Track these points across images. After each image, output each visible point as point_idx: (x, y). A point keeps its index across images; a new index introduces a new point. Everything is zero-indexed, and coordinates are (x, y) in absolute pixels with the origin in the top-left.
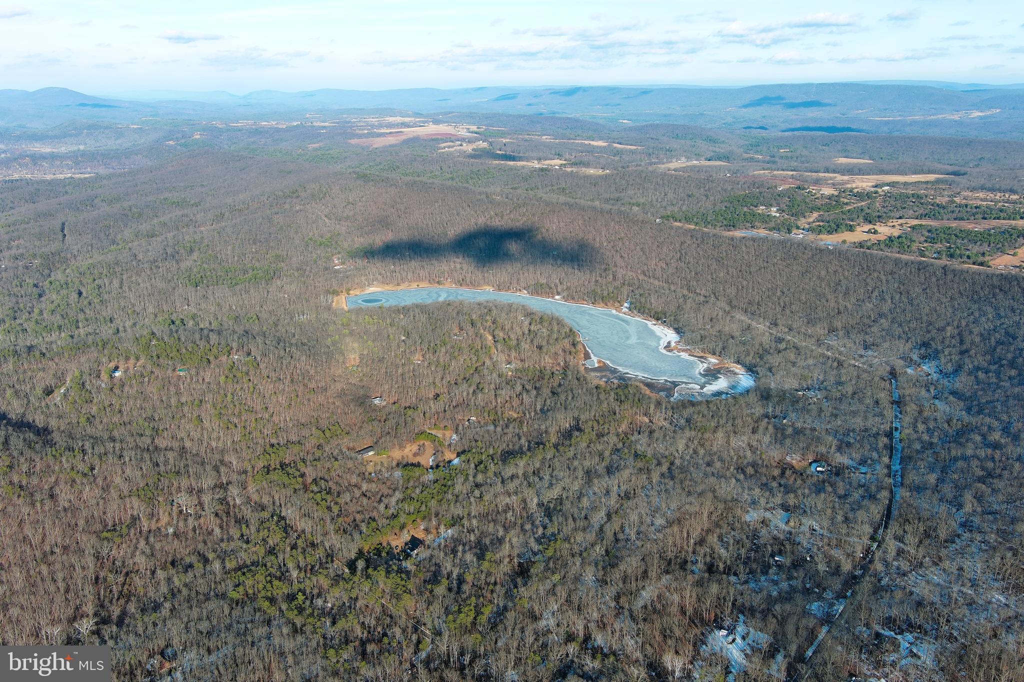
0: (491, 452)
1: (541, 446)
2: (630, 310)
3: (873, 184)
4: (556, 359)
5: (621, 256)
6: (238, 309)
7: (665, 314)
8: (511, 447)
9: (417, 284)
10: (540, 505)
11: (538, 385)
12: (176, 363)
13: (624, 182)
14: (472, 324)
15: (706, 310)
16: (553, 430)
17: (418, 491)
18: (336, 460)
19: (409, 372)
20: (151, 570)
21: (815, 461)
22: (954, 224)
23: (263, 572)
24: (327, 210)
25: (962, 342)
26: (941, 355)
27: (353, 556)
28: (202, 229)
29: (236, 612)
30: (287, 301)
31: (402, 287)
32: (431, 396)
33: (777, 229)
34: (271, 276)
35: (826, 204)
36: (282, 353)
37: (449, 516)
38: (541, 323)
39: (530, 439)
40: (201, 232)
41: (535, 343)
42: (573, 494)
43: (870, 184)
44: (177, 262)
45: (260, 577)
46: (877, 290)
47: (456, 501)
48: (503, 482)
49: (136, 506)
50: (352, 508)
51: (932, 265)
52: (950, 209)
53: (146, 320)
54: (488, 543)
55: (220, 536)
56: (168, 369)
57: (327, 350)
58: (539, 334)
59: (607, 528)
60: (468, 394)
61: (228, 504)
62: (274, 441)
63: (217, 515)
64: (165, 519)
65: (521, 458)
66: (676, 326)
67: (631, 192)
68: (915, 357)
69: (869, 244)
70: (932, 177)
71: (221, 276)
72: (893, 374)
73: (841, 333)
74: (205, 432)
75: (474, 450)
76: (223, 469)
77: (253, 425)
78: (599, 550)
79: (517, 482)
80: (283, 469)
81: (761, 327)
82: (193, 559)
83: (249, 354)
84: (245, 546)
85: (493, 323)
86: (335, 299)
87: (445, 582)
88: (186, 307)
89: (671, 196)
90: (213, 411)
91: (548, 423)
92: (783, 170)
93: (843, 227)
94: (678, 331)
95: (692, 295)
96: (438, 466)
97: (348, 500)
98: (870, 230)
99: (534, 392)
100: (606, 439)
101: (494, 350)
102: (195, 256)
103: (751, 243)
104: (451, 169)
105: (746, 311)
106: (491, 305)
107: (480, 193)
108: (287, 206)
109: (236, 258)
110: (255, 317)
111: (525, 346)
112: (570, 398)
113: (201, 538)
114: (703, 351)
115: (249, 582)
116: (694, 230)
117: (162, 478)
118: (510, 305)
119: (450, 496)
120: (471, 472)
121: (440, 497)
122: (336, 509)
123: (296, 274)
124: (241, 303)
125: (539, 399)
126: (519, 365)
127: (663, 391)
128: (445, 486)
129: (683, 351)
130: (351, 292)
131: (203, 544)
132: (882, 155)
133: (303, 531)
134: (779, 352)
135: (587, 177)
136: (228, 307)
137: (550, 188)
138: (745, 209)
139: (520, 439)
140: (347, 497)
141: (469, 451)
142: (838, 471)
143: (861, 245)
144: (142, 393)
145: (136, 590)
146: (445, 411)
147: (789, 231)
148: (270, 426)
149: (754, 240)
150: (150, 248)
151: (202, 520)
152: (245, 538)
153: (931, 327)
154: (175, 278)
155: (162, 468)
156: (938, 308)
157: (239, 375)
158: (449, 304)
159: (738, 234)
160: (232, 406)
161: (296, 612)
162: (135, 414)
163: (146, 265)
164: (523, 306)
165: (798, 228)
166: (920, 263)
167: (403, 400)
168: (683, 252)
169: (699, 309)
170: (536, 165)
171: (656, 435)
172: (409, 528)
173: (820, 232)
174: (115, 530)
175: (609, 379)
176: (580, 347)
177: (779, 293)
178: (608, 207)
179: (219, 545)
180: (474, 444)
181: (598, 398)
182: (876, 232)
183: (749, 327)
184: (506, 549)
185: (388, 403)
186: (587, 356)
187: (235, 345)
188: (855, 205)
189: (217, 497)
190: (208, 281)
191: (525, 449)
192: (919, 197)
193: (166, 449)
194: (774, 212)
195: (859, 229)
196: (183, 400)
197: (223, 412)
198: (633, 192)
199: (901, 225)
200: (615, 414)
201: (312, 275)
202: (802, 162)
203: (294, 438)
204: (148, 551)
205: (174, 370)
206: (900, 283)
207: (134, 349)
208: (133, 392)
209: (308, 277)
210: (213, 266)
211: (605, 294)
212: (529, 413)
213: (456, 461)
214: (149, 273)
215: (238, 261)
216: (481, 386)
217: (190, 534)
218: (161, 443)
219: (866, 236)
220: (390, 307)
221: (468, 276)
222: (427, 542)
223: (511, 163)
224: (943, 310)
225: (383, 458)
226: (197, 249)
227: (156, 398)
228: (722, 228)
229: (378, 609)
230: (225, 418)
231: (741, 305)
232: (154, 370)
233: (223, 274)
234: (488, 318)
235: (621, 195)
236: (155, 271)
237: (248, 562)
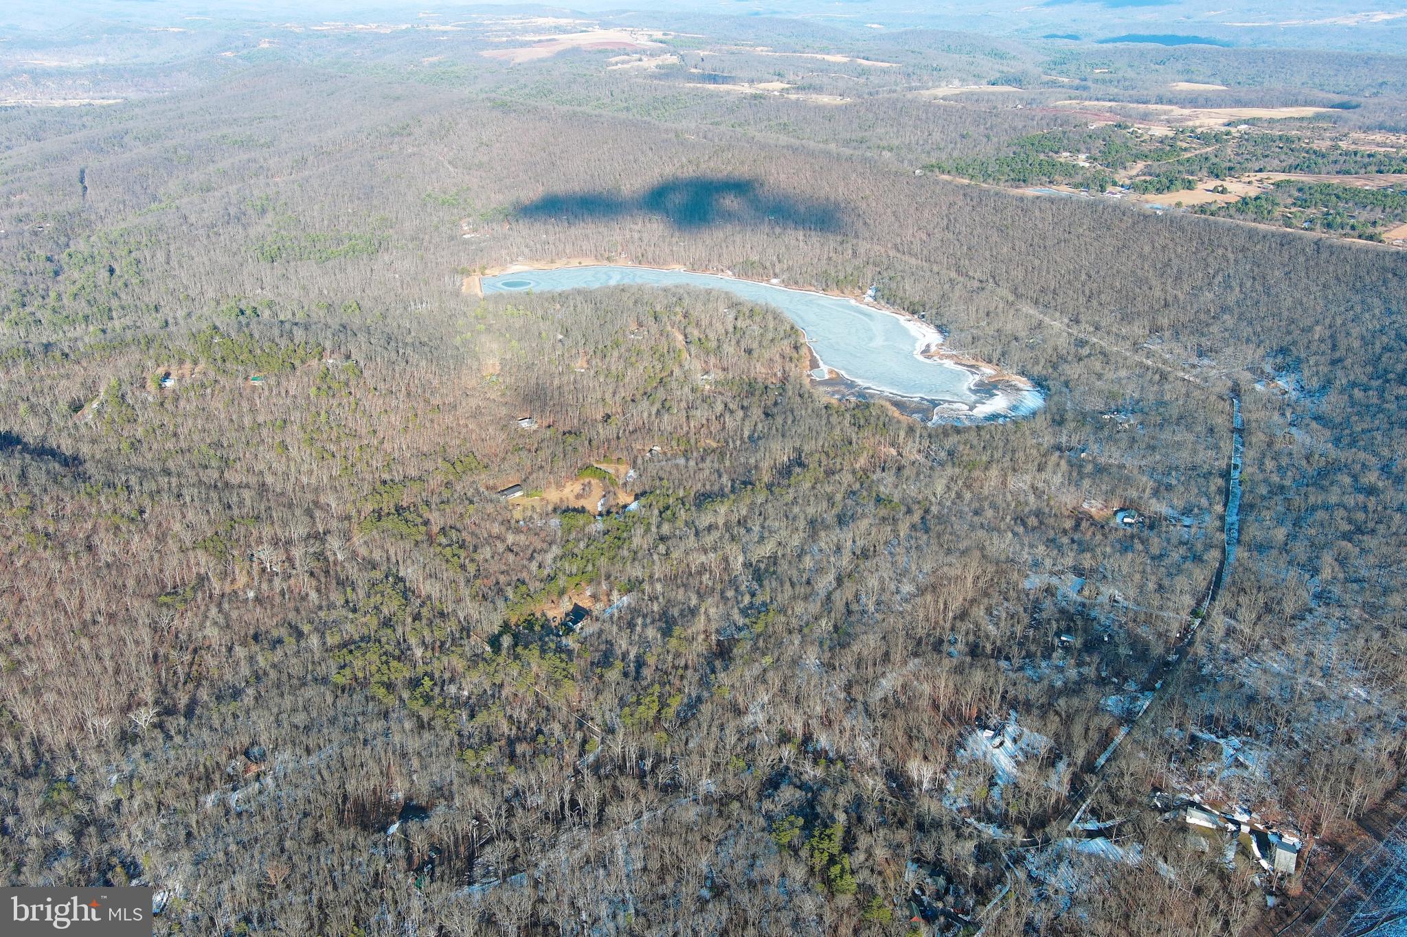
0: (681, 493)
1: (750, 487)
2: (875, 300)
3: (1226, 121)
4: (771, 368)
5: (865, 223)
6: (332, 294)
7: (924, 306)
8: (708, 487)
9: (578, 261)
10: (748, 564)
11: (745, 404)
12: (249, 369)
13: (871, 115)
14: (656, 318)
15: (982, 301)
16: (765, 465)
17: (582, 545)
18: (471, 502)
19: (568, 383)
20: (227, 646)
21: (1122, 510)
22: (1336, 180)
23: (376, 650)
24: (452, 153)
25: (1334, 348)
26: (1304, 366)
27: (496, 630)
28: (277, 180)
29: (343, 702)
30: (398, 284)
31: (558, 265)
32: (599, 417)
33: (1085, 185)
34: (377, 247)
35: (1156, 150)
36: (394, 356)
37: (624, 579)
38: (751, 317)
39: (735, 476)
40: (276, 184)
41: (743, 345)
42: (792, 551)
43: (1221, 121)
44: (245, 227)
45: (373, 657)
46: (1220, 273)
47: (634, 559)
48: (697, 534)
49: (203, 562)
50: (494, 567)
51: (1301, 239)
52: (1332, 158)
53: (205, 309)
54: (676, 615)
55: (317, 603)
56: (238, 376)
57: (455, 352)
58: (748, 333)
59: (837, 596)
60: (650, 415)
61: (326, 559)
62: (386, 476)
63: (312, 574)
64: (242, 580)
65: (722, 502)
66: (939, 323)
67: (880, 130)
68: (1268, 368)
69: (1214, 208)
70: (1309, 111)
71: (305, 248)
72: (1236, 391)
73: (1167, 334)
74: (292, 464)
75: (658, 492)
76: (318, 514)
77: (357, 454)
78: (825, 624)
79: (715, 535)
80: (399, 514)
81: (1057, 324)
82: (283, 632)
83: (348, 357)
84: (351, 616)
85: (685, 317)
86: (465, 281)
87: (619, 665)
88: (259, 291)
89: (937, 136)
90: (302, 435)
91: (760, 455)
92: (1098, 100)
93: (1178, 183)
94: (941, 329)
95: (961, 279)
96: (609, 513)
97: (488, 556)
98: (1216, 188)
99: (741, 413)
100: (837, 477)
101: (685, 355)
102: (269, 217)
103: (1048, 205)
104: (626, 95)
105: (1036, 303)
106: (682, 291)
107: (667, 131)
108: (395, 148)
109: (326, 222)
110: (355, 305)
111: (729, 349)
112: (789, 422)
113: (291, 605)
114: (975, 357)
115: (358, 663)
116: (968, 186)
117: (236, 525)
118: (709, 292)
119: (626, 553)
120: (654, 520)
121: (612, 553)
122: (472, 568)
123: (410, 246)
124: (334, 285)
125: (747, 423)
126: (720, 375)
128: (619, 538)
129: (948, 357)
130: (487, 271)
131: (294, 613)
132: (1240, 79)
133: (429, 597)
134: (1080, 359)
135: (819, 108)
136: (317, 291)
137: (766, 123)
138: (1042, 156)
139: (720, 476)
140: (486, 552)
141: (651, 493)
142: (1153, 524)
143: (1202, 209)
144: (204, 409)
145: (208, 672)
146: (618, 438)
147: (1103, 189)
148: (380, 457)
149: (1052, 201)
150: (206, 207)
151: (292, 581)
152: (351, 605)
153: (1292, 326)
154: (243, 249)
155: (236, 512)
156: (1305, 300)
157: (335, 385)
158: (623, 290)
159: (1030, 192)
160: (327, 428)
161: (421, 702)
162: (196, 437)
163: (201, 232)
164: (726, 293)
165: (1115, 184)
166: (1284, 235)
167: (561, 422)
168: (952, 218)
169: (971, 299)
170: (746, 89)
171: (906, 472)
172: (570, 594)
173: (1146, 190)
174: (176, 593)
175: (843, 396)
176: (804, 351)
177: (1084, 277)
178: (848, 151)
179: (316, 614)
180: (658, 483)
181: (828, 422)
182: (1224, 191)
183: (1040, 324)
184: (700, 623)
185: (541, 426)
186: (814, 364)
187: (328, 345)
188: (1197, 152)
189: (311, 550)
190: (288, 255)
191: (727, 490)
192: (1289, 140)
193: (240, 487)
194: (1082, 160)
195: (1200, 186)
196: (260, 419)
197: (316, 437)
198: (883, 131)
199: (1260, 181)
200: (851, 443)
201: (432, 246)
202: (1126, 89)
203: (413, 472)
204: (221, 621)
205: (246, 379)
206: (1254, 263)
207: (190, 349)
208: (191, 407)
209: (426, 249)
210: (294, 233)
211: (841, 277)
212: (734, 442)
213: (634, 506)
214: (205, 242)
215: (329, 226)
216: (667, 405)
217: (278, 600)
218: (233, 477)
219: (1210, 197)
220: (542, 293)
221: (651, 250)
222: (595, 613)
223: (711, 87)
224: (1312, 303)
225: (535, 500)
226: (270, 209)
227: (223, 416)
228: (1008, 184)
229: (531, 699)
230: (319, 444)
231: (1031, 293)
232: (218, 378)
233: (308, 244)
234: (678, 309)
235: (867, 134)
236: (214, 240)
237: (356, 637)
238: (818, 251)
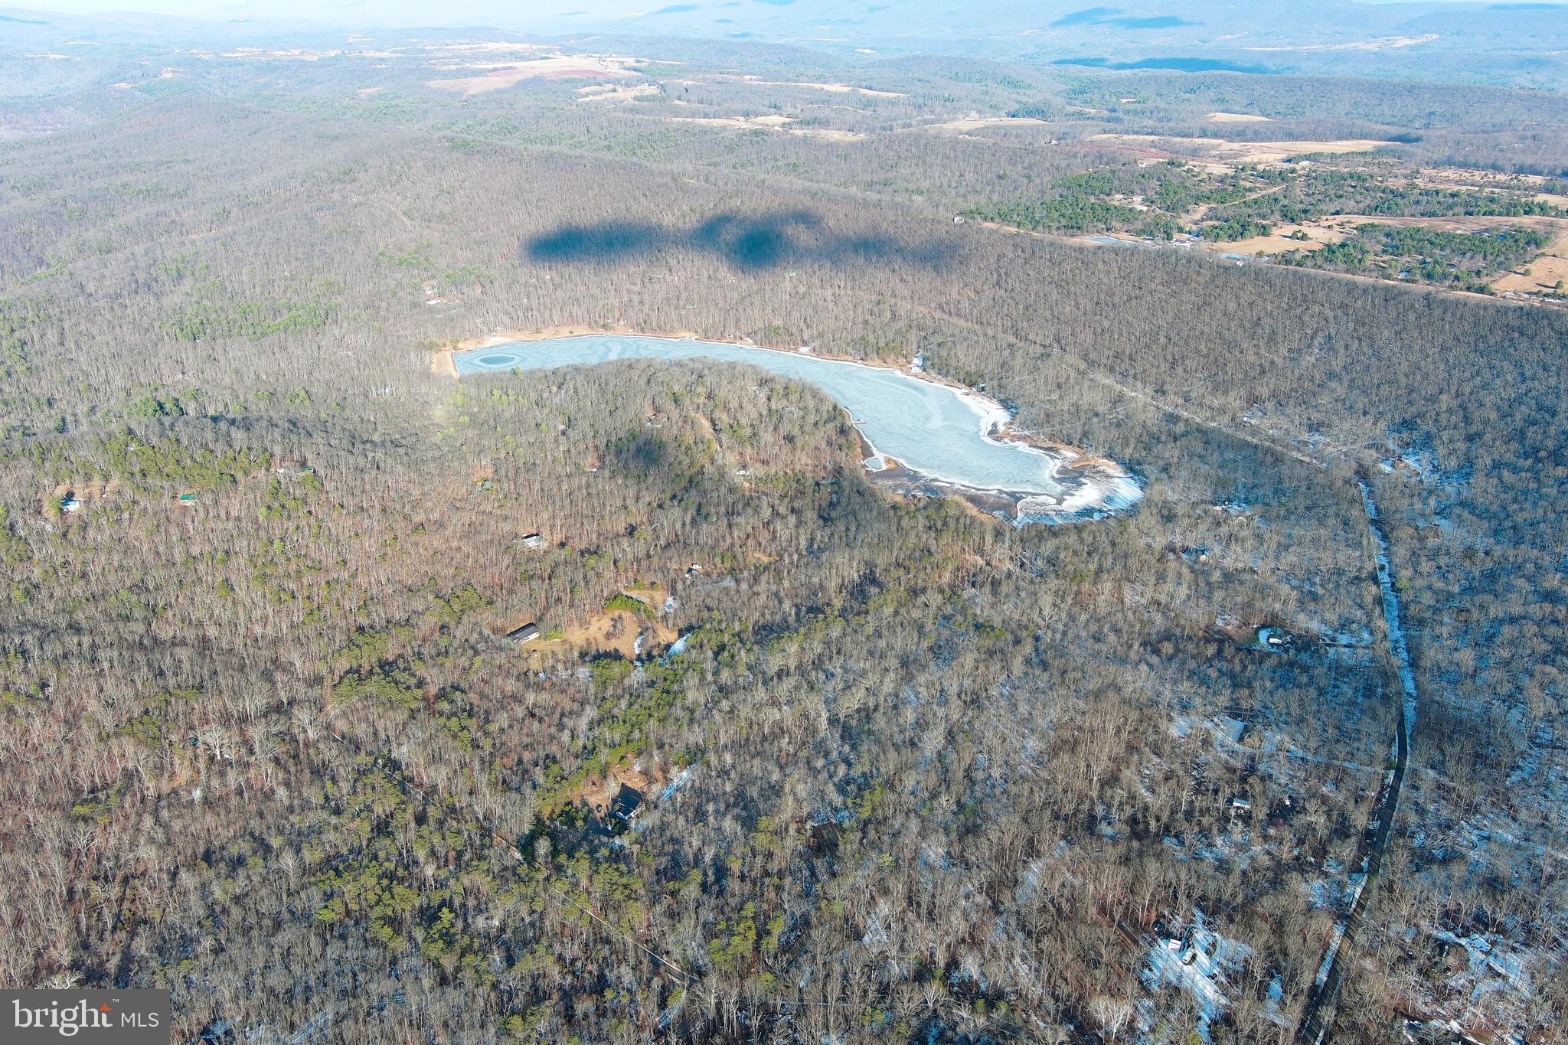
0: (737, 627)
1: (820, 616)
2: (924, 370)
3: (1284, 156)
4: (819, 459)
5: (902, 280)
6: (272, 379)
7: (982, 376)
8: (768, 617)
9: (568, 330)
10: (833, 721)
11: (796, 505)
12: (177, 485)
13: (892, 154)
14: (676, 401)
15: (1048, 370)
16: (832, 585)
17: (623, 704)
18: (476, 653)
19: (580, 488)
20: (169, 872)
21: (1264, 627)
22: (1424, 223)
23: (373, 870)
24: (406, 203)
25: (1467, 420)
26: (1436, 442)
27: (527, 829)
28: (194, 236)
29: (334, 950)
30: (354, 364)
31: (546, 334)
32: (622, 531)
33: (1146, 231)
34: (325, 318)
35: (1218, 191)
36: (362, 462)
37: (682, 748)
38: (786, 396)
39: (799, 601)
40: (193, 242)
41: (782, 431)
42: (886, 701)
43: (1280, 156)
44: (158, 296)
45: (369, 880)
46: (1320, 334)
47: (691, 721)
48: (766, 683)
49: (130, 749)
50: (514, 739)
51: (1406, 293)
52: (1412, 198)
53: (113, 402)
54: (755, 795)
55: (287, 802)
56: (162, 495)
57: (436, 453)
58: (785, 416)
59: (952, 760)
60: (684, 524)
61: (294, 740)
62: (364, 621)
63: (277, 761)
64: (184, 774)
65: (791, 638)
66: (1002, 396)
67: (904, 171)
68: (1391, 445)
69: (1298, 257)
70: (1368, 145)
71: (235, 321)
72: (1361, 474)
73: (1269, 406)
74: (240, 609)
75: (708, 626)
76: (279, 676)
77: (324, 592)
78: (946, 802)
79: (789, 683)
80: (387, 675)
81: (1139, 396)
82: (244, 847)
83: (303, 464)
84: (334, 820)
85: (710, 398)
86: (435, 357)
87: (694, 874)
88: (180, 376)
89: (970, 177)
90: (251, 569)
91: (823, 572)
92: (1135, 133)
93: (1252, 228)
94: (1005, 404)
95: (1021, 344)
96: (650, 657)
97: (505, 725)
98: (1294, 233)
99: (792, 520)
100: (923, 598)
101: (715, 446)
102: (187, 284)
103: (1113, 256)
104: (605, 132)
105: (1112, 371)
106: (700, 366)
107: (661, 174)
108: (336, 197)
109: (258, 289)
110: (303, 394)
111: (767, 437)
112: (853, 529)
113: (253, 808)
114: (1052, 437)
115: (350, 889)
116: (1017, 235)
117: (173, 700)
118: (732, 366)
119: (680, 713)
120: (709, 666)
121: (662, 713)
122: (487, 744)
123: (364, 316)
124: (275, 368)
125: (802, 531)
126: (761, 470)
127: (999, 509)
128: (669, 691)
129: (1020, 438)
130: (460, 345)
131: (258, 819)
132: (1279, 108)
133: (434, 788)
134: (1175, 439)
135: (831, 146)
136: (252, 376)
137: (772, 164)
138: (1092, 199)
139: (781, 602)
140: (502, 720)
141: (700, 627)
143: (1286, 258)
144: (120, 540)
145: (145, 910)
146: (649, 556)
147: (1169, 237)
148: (353, 595)
149: (1116, 251)
150: (106, 272)
151: (252, 773)
152: (333, 803)
153: (1414, 395)
154: (156, 325)
155: (172, 681)
156: (1423, 363)
157: (290, 504)
158: (629, 366)
159: (1089, 241)
160: (283, 559)
161: (441, 944)
162: (111, 578)
163: (102, 303)
164: (753, 367)
165: (1181, 230)
166: (1387, 289)
167: (577, 540)
168: (1002, 272)
169: (1036, 369)
170: (742, 123)
171: (1004, 589)
172: (614, 770)
173: (1217, 237)
174: (96, 800)
175: (908, 491)
176: (853, 436)
177: (1162, 340)
178: (873, 196)
179: (287, 818)
180: (705, 614)
181: (899, 528)
182: (1304, 237)
183: (1121, 396)
184: (788, 808)
185: (551, 545)
186: (867, 452)
187: (277, 450)
188: (1264, 192)
189: (274, 730)
190: (214, 330)
191: (792, 619)
192: (1360, 178)
193: (173, 644)
194: (1137, 203)
195: (1276, 232)
196: (195, 550)
197: (268, 571)
198: (908, 171)
199: (1341, 224)
200: (931, 553)
201: (390, 316)
202: (1160, 120)
203: (399, 615)
204: (159, 835)
205: (174, 498)
206: (1357, 322)
207: (98, 459)
208: (104, 538)
209: (385, 319)
210: (219, 304)
211: (882, 344)
212: (790, 556)
213: (679, 646)
214: (108, 316)
215: (262, 293)
216: (704, 511)
217: (234, 801)
218: (166, 633)
219: (1291, 245)
220: (532, 372)
221: (654, 315)
222: (651, 797)
223: (703, 121)
224: (1432, 367)
225: (554, 644)
226: (188, 273)
227: (145, 548)
228: (1062, 231)
229: (585, 930)
230: (275, 582)
231: (1104, 361)
232: (137, 497)
233: (238, 317)
234: (699, 389)
235: (889, 175)
236: (119, 313)
237: (345, 851)
238: (851, 313)
